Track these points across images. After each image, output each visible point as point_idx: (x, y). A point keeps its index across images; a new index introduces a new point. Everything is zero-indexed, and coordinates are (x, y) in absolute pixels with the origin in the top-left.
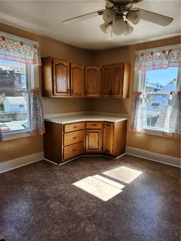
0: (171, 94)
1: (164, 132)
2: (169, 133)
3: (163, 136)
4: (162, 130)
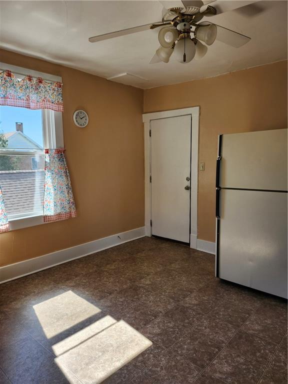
0: (47, 152)
1: (46, 217)
2: (54, 216)
3: (46, 223)
4: (43, 215)
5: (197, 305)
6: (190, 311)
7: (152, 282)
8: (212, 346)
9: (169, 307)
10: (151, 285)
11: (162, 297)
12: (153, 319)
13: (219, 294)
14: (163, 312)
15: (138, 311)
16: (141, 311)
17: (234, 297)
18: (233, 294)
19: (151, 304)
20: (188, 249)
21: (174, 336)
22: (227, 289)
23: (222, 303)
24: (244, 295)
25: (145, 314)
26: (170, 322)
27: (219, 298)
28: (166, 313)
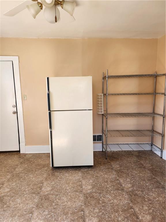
5: (52, 190)
6: (50, 196)
7: (10, 188)
8: (78, 212)
9: (36, 201)
10: (11, 191)
11: (26, 196)
12: (31, 216)
13: (58, 177)
14: (35, 206)
15: (15, 217)
16: (17, 215)
17: (67, 175)
18: (65, 173)
19: (21, 205)
20: (19, 155)
21: (54, 219)
22: (60, 172)
23: (64, 181)
24: (71, 172)
25: (23, 215)
26: (44, 211)
27: (60, 179)
28: (37, 206)
